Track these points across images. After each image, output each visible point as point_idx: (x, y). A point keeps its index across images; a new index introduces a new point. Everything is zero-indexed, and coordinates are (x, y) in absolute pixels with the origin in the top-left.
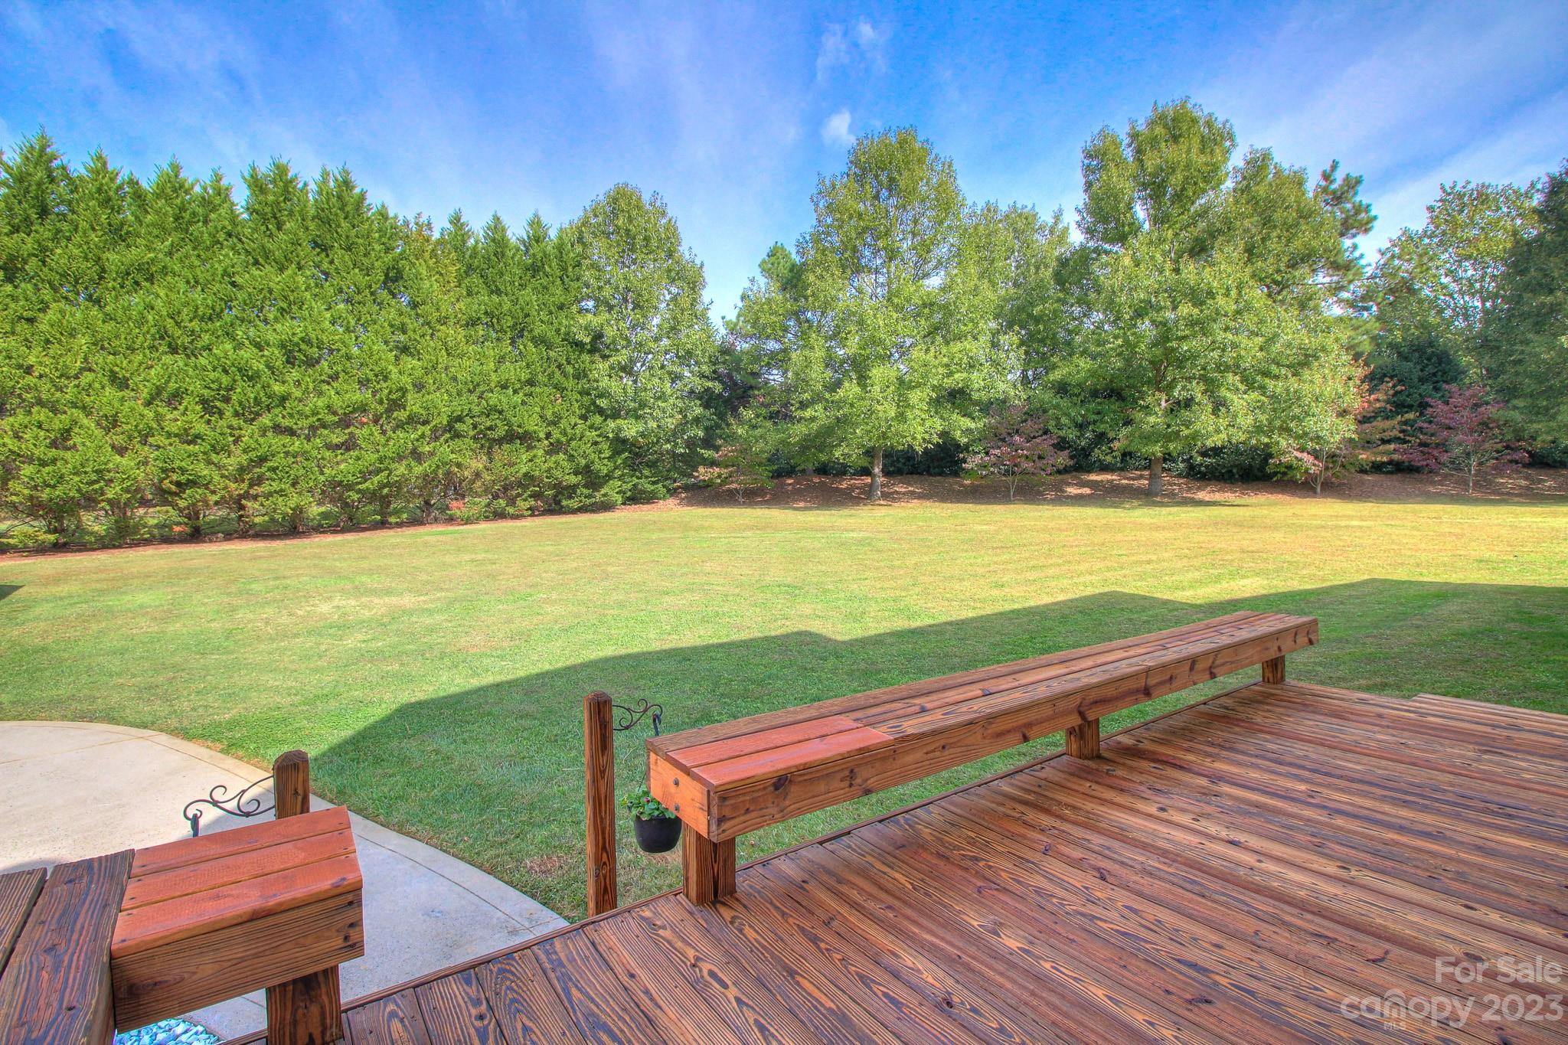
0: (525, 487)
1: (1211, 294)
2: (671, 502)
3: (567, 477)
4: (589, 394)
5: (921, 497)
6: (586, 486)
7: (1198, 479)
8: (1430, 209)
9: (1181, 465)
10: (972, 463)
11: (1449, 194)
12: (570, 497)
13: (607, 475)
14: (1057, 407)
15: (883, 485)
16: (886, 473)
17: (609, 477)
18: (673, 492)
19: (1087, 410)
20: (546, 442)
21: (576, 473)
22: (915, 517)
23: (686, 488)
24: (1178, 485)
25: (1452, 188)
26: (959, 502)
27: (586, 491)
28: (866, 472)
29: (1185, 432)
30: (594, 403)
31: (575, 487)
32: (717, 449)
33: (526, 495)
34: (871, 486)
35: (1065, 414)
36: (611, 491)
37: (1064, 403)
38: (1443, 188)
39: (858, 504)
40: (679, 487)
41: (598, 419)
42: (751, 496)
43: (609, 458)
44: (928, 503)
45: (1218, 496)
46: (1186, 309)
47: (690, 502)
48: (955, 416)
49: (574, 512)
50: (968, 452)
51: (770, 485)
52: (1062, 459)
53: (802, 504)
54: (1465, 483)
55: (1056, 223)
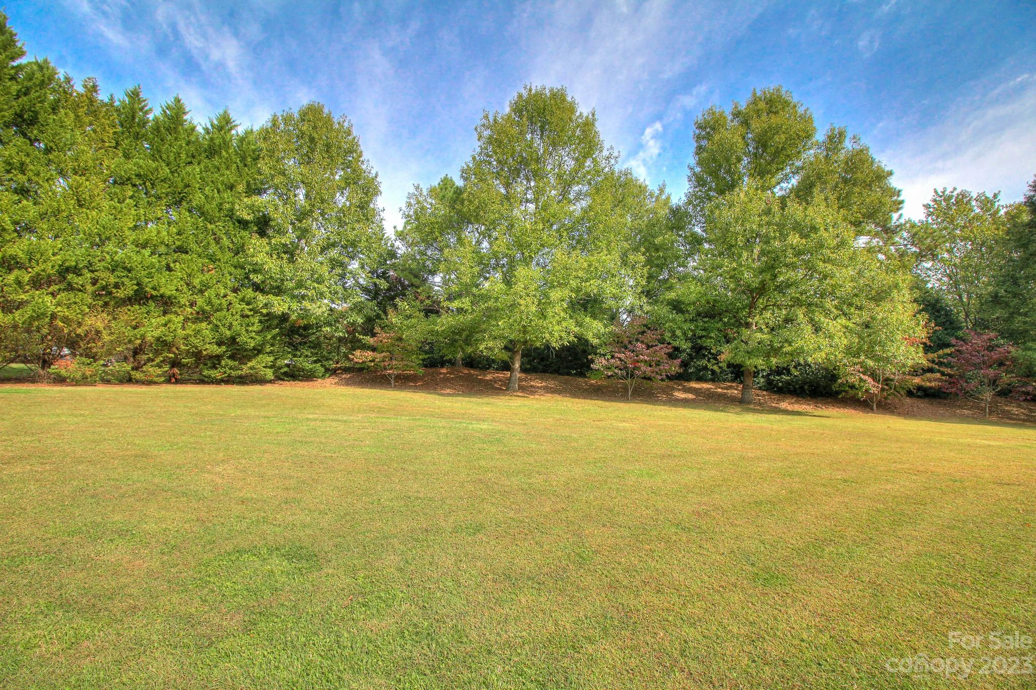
0: (157, 353)
1: (814, 229)
2: (330, 381)
3: (208, 346)
4: (243, 268)
5: (553, 391)
6: (232, 357)
7: (775, 392)
8: (927, 206)
9: (762, 380)
10: (599, 363)
11: (941, 196)
12: (214, 367)
13: (254, 349)
14: (673, 320)
15: (520, 380)
16: (523, 370)
17: (258, 351)
18: (334, 372)
19: (697, 327)
20: (189, 310)
21: (220, 344)
22: (549, 409)
23: (346, 370)
24: (764, 397)
25: (943, 192)
26: (585, 398)
27: (231, 363)
28: (506, 366)
29: (787, 349)
30: (247, 278)
31: (219, 357)
32: (374, 335)
33: (158, 360)
34: (509, 379)
35: (679, 328)
36: (260, 364)
37: (680, 318)
38: (936, 191)
39: (497, 394)
40: (340, 368)
41: (249, 293)
42: (404, 381)
43: (258, 333)
44: (558, 397)
45: (797, 407)
46: (794, 239)
47: (348, 383)
48: (588, 319)
49: (219, 382)
50: (596, 354)
51: (421, 371)
52: (674, 367)
53: (448, 391)
54: (984, 409)
55: (660, 194)
